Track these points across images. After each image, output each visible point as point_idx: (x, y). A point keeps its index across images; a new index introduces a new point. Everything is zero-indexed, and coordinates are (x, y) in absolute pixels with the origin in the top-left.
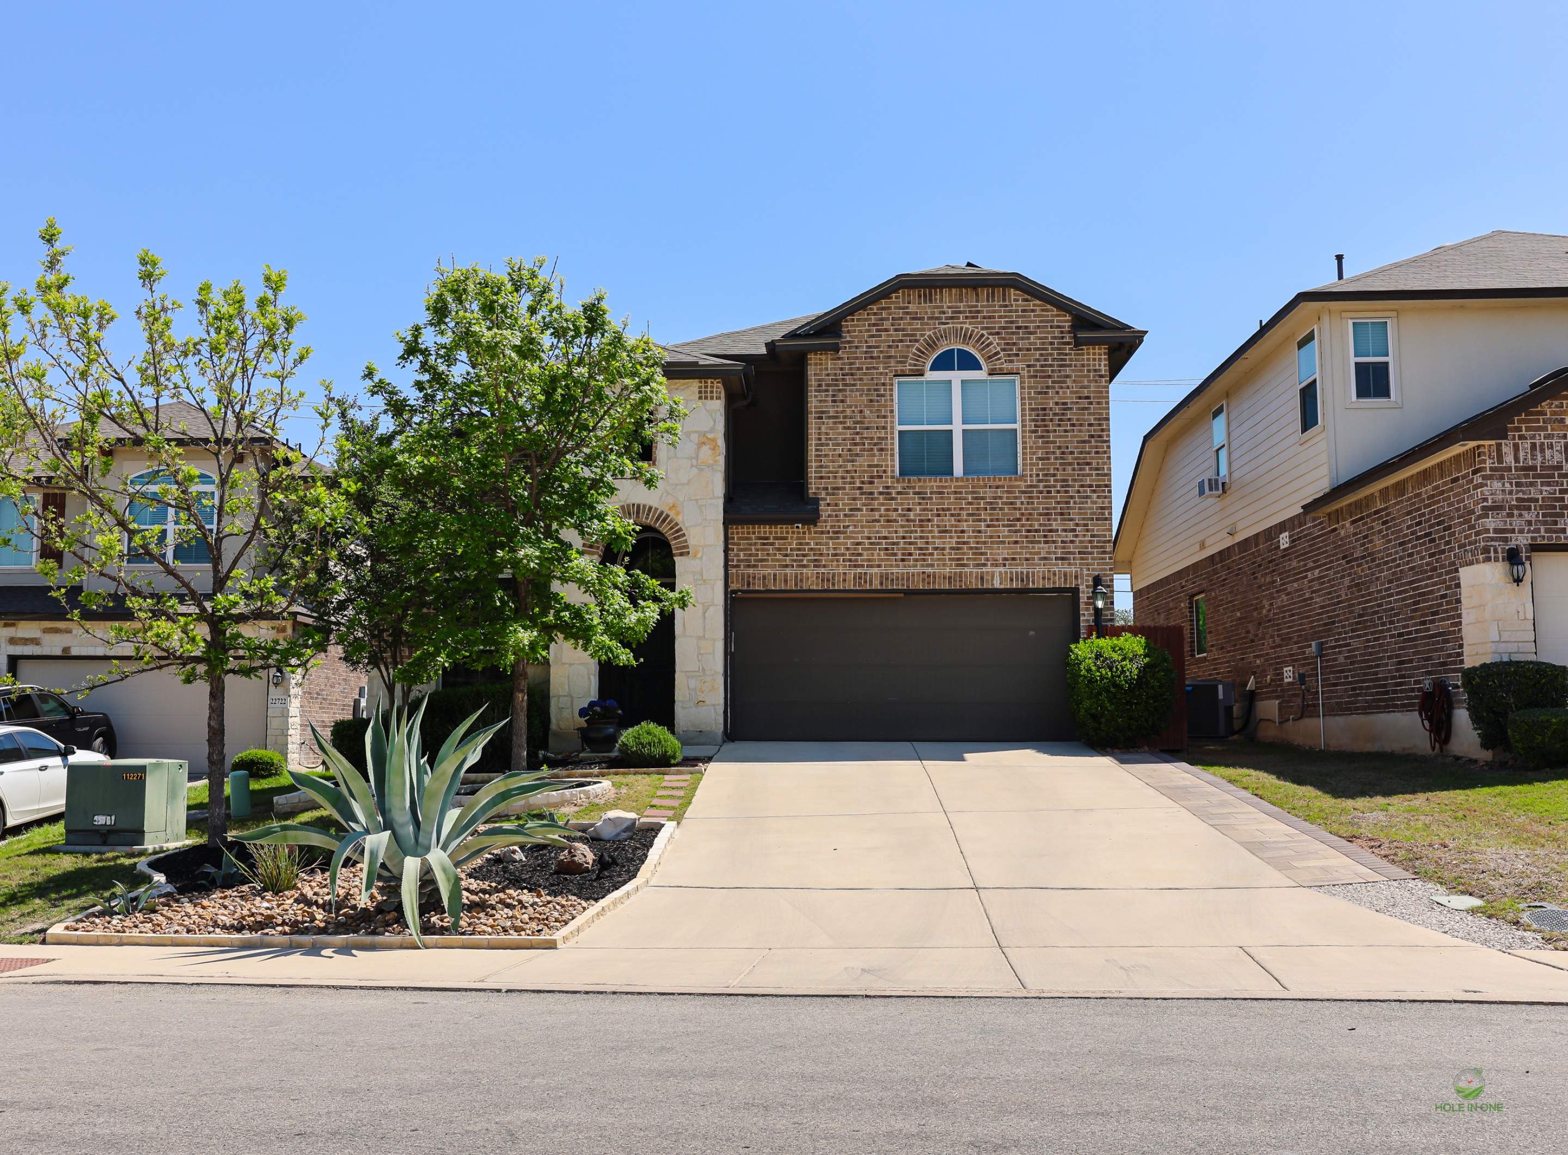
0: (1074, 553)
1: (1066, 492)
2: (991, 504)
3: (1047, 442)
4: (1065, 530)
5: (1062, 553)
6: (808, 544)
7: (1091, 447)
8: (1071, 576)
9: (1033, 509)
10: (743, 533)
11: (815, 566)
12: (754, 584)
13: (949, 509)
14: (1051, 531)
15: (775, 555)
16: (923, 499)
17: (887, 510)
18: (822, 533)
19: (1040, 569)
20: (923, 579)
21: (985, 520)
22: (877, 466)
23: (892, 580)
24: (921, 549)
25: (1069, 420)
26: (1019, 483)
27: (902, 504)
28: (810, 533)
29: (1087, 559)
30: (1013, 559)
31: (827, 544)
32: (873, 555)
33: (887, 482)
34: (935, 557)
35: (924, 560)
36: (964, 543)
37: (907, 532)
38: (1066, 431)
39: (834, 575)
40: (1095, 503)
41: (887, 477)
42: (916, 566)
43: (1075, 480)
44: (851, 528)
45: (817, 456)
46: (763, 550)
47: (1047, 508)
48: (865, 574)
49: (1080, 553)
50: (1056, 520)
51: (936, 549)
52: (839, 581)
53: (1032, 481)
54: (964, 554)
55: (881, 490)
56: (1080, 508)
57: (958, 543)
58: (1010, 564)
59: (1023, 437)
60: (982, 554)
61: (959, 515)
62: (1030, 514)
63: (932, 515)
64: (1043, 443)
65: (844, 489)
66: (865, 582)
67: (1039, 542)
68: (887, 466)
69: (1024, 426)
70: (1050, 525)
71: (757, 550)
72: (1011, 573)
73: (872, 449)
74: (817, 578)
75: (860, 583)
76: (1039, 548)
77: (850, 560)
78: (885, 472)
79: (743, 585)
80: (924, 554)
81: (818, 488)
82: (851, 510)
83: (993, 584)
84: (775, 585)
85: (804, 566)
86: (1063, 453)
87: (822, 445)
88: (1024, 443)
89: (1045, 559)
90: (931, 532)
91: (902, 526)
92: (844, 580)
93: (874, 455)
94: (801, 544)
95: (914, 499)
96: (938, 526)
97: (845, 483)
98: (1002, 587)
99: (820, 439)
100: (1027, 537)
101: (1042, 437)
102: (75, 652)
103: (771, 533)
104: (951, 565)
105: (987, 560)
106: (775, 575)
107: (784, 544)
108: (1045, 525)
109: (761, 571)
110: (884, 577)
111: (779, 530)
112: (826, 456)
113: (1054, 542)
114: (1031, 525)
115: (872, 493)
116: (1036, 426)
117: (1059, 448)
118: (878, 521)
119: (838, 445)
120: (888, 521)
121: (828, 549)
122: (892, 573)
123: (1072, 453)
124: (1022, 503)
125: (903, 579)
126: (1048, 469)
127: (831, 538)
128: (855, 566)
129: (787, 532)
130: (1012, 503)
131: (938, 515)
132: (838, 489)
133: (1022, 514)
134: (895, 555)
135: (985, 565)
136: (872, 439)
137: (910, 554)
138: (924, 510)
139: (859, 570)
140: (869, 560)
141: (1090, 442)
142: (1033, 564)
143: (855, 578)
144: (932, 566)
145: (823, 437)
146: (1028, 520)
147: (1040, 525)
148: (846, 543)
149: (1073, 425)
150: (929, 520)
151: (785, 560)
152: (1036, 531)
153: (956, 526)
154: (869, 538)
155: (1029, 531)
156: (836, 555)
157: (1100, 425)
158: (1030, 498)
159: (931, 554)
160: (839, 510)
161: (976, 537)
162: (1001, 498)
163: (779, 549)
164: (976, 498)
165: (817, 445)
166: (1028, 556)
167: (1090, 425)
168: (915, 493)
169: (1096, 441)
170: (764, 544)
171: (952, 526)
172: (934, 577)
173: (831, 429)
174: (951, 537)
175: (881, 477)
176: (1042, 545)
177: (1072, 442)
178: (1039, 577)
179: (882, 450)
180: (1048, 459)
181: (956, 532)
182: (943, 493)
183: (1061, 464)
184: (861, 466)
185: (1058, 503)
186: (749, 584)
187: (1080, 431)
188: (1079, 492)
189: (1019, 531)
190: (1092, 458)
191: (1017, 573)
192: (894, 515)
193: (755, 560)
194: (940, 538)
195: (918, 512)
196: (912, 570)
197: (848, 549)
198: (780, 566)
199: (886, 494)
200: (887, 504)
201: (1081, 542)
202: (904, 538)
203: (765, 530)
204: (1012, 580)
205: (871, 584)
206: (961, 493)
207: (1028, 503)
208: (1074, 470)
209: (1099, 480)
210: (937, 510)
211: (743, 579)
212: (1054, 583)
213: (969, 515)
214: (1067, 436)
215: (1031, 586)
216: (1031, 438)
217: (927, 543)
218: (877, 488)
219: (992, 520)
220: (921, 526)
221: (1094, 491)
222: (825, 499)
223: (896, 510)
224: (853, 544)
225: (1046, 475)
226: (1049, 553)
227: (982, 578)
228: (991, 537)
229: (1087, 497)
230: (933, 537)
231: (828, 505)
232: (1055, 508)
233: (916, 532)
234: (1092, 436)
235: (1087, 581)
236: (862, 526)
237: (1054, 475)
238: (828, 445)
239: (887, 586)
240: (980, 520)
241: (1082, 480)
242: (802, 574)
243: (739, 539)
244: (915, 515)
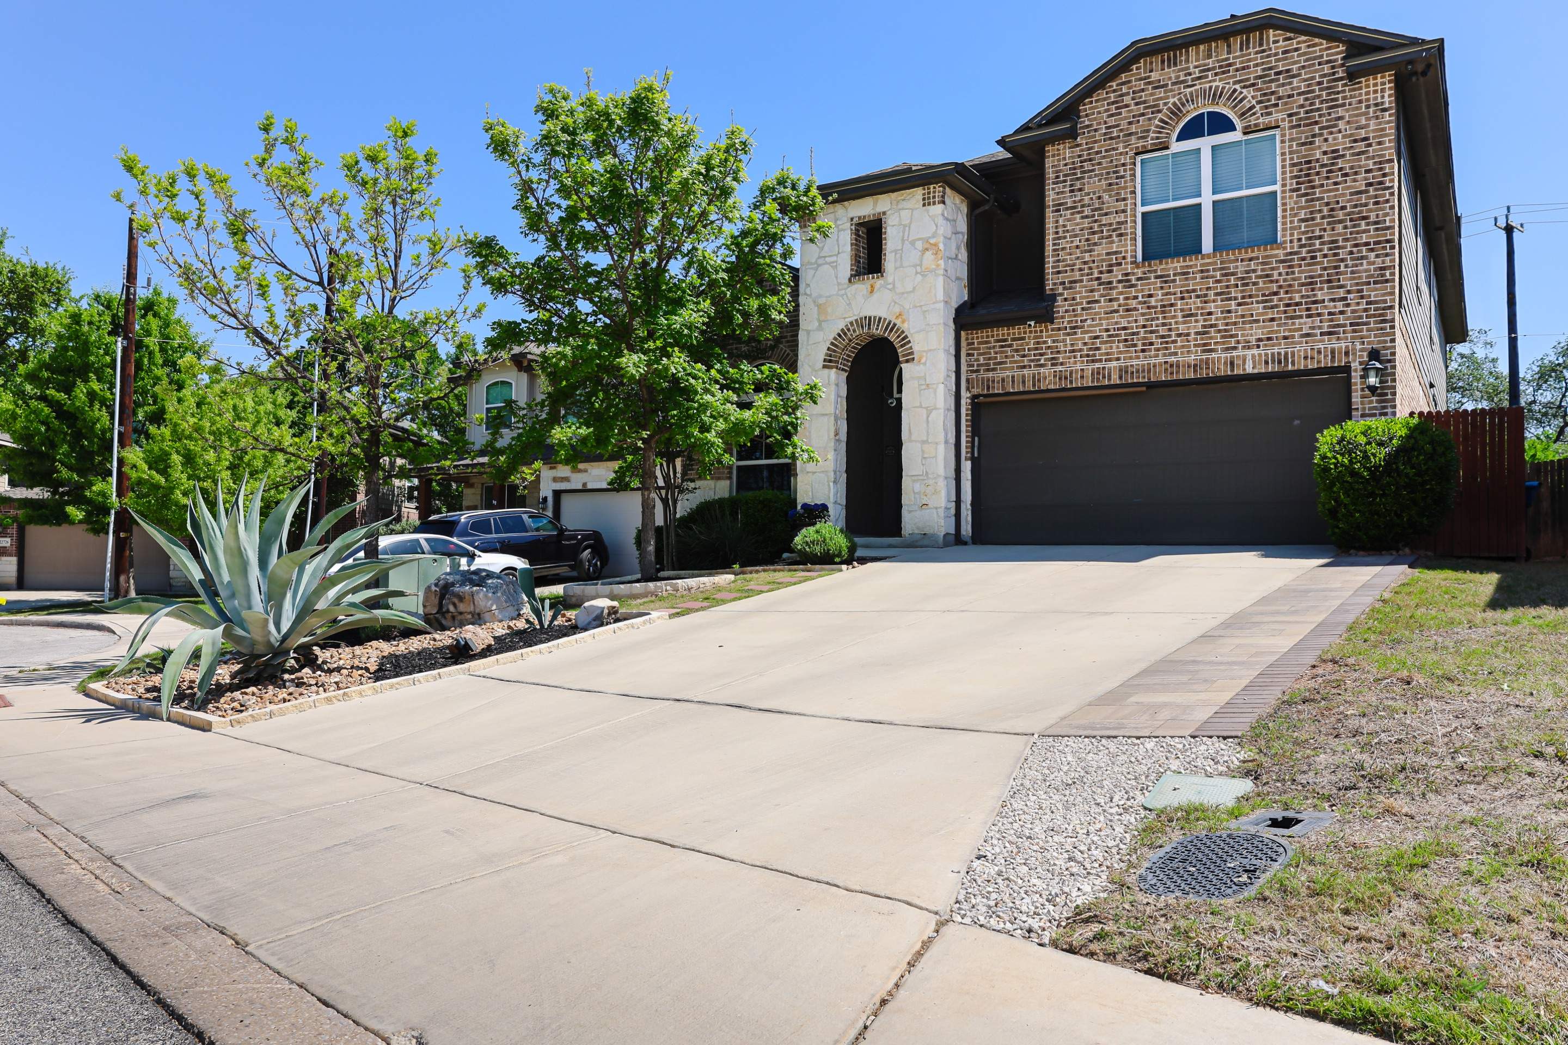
0: (1344, 325)
1: (1336, 255)
2: (1243, 279)
3: (1312, 200)
4: (1333, 300)
5: (1329, 326)
6: (1045, 342)
7: (1369, 198)
8: (1340, 353)
9: (1294, 279)
10: (982, 337)
11: (1053, 365)
12: (993, 387)
13: (1194, 291)
14: (1315, 302)
15: (1013, 356)
16: (1166, 282)
17: (1127, 299)
18: (1059, 329)
19: (1301, 348)
20: (1166, 370)
21: (1236, 298)
22: (1116, 253)
23: (1132, 373)
24: (1163, 337)
25: (1341, 169)
26: (1276, 252)
27: (1142, 290)
28: (1047, 331)
29: (1361, 331)
30: (1269, 339)
31: (1064, 341)
32: (1111, 347)
33: (1127, 269)
34: (1179, 344)
35: (1166, 349)
36: (1211, 326)
37: (1147, 320)
38: (1336, 183)
39: (1071, 373)
40: (1374, 263)
41: (1126, 263)
42: (1157, 356)
43: (1346, 240)
44: (1089, 322)
45: (1054, 250)
46: (1002, 352)
47: (1311, 277)
48: (1104, 368)
49: (1351, 324)
50: (1321, 289)
51: (1179, 335)
52: (1076, 379)
53: (1292, 247)
54: (1211, 338)
55: (1120, 278)
56: (1352, 272)
57: (1204, 326)
58: (1266, 345)
59: (1283, 198)
60: (1232, 336)
61: (1206, 295)
62: (1290, 286)
63: (1175, 299)
64: (1307, 201)
65: (1081, 281)
66: (1104, 377)
67: (1301, 317)
68: (1126, 251)
69: (1284, 185)
70: (1315, 295)
71: (996, 353)
72: (1266, 355)
73: (1111, 236)
74: (1055, 376)
75: (1098, 379)
76: (1300, 324)
77: (1088, 356)
78: (1124, 258)
79: (983, 390)
80: (1167, 343)
81: (1055, 284)
82: (1089, 303)
83: (1244, 369)
84: (1013, 387)
85: (1042, 366)
86: (1332, 210)
87: (1059, 238)
88: (1284, 204)
89: (1308, 335)
90: (1174, 317)
91: (1143, 314)
92: (1082, 377)
93: (1112, 242)
94: (1038, 343)
95: (1155, 283)
96: (1182, 310)
97: (1082, 275)
98: (1256, 371)
99: (1057, 233)
100: (1285, 312)
101: (1306, 194)
102: (590, 486)
103: (1009, 334)
104: (1196, 352)
105: (1238, 342)
106: (1013, 377)
107: (1022, 345)
108: (1308, 297)
109: (999, 375)
110: (1123, 371)
111: (1016, 331)
112: (1063, 249)
113: (1319, 315)
114: (1290, 299)
115: (1110, 283)
116: (1298, 183)
117: (1327, 204)
118: (1117, 311)
119: (1076, 236)
120: (1128, 310)
121: (1065, 346)
122: (1132, 366)
123: (1343, 208)
124: (1280, 274)
125: (1143, 371)
126: (1313, 232)
127: (1068, 334)
128: (1093, 361)
129: (1025, 333)
130: (1267, 276)
131: (1182, 298)
132: (1075, 282)
133: (1280, 287)
134: (1135, 345)
135: (1235, 348)
136: (1111, 224)
137: (1151, 344)
138: (1167, 294)
139: (1097, 365)
140: (1107, 354)
141: (1366, 192)
142: (1293, 343)
143: (1093, 374)
144: (1176, 354)
145: (1060, 230)
146: (1287, 292)
147: (1302, 297)
148: (1084, 338)
149: (1346, 175)
150: (1172, 305)
151: (1023, 361)
152: (1297, 304)
153: (1202, 308)
154: (1107, 330)
155: (1288, 305)
156: (1073, 351)
157: (1381, 169)
158: (1290, 267)
159: (1175, 342)
160: (1077, 304)
161: (1225, 318)
162: (1254, 271)
163: (1017, 351)
164: (1226, 275)
165: (1054, 239)
166: (1287, 334)
167: (1368, 171)
168: (1156, 277)
169: (1376, 190)
170: (1002, 347)
171: (1198, 308)
172: (1178, 366)
173: (1069, 220)
174: (1196, 321)
175: (1120, 264)
176: (1304, 320)
177: (1343, 195)
178: (1299, 356)
179: (1121, 235)
180: (1313, 219)
181: (1202, 314)
182: (1188, 273)
183: (1329, 223)
184: (1099, 255)
185: (1325, 269)
186: (988, 388)
187: (1355, 181)
188: (1351, 253)
189: (1277, 306)
190: (1370, 210)
191: (1273, 354)
192: (1133, 303)
193: (995, 364)
194: (1184, 323)
195: (1160, 297)
196: (1153, 361)
197: (1085, 344)
198: (1018, 367)
199: (1126, 281)
200: (1126, 293)
201: (1353, 311)
202: (1144, 326)
203: (1002, 332)
204: (1267, 363)
205: (1109, 379)
206: (1208, 271)
207: (1287, 274)
208: (1345, 227)
209: (1378, 236)
210: (1181, 292)
211: (983, 383)
212: (1319, 362)
213: (1216, 294)
214: (1337, 190)
215: (1290, 367)
216: (1291, 197)
217: (1170, 330)
218: (1116, 276)
219: (1243, 297)
220: (1163, 312)
221: (1372, 250)
222: (1061, 294)
223: (1136, 298)
224: (1091, 338)
225: (1310, 238)
226: (1313, 328)
227: (1232, 363)
228: (1243, 316)
229: (1362, 258)
230: (1176, 323)
231: (1066, 300)
232: (1320, 276)
233: (1158, 319)
234: (1371, 184)
235: (1361, 356)
236: (1100, 319)
237: (1320, 237)
238: (1065, 237)
239: (1126, 380)
240: (1230, 299)
241: (1355, 239)
242: (1039, 374)
243: (979, 343)
244: (1157, 301)
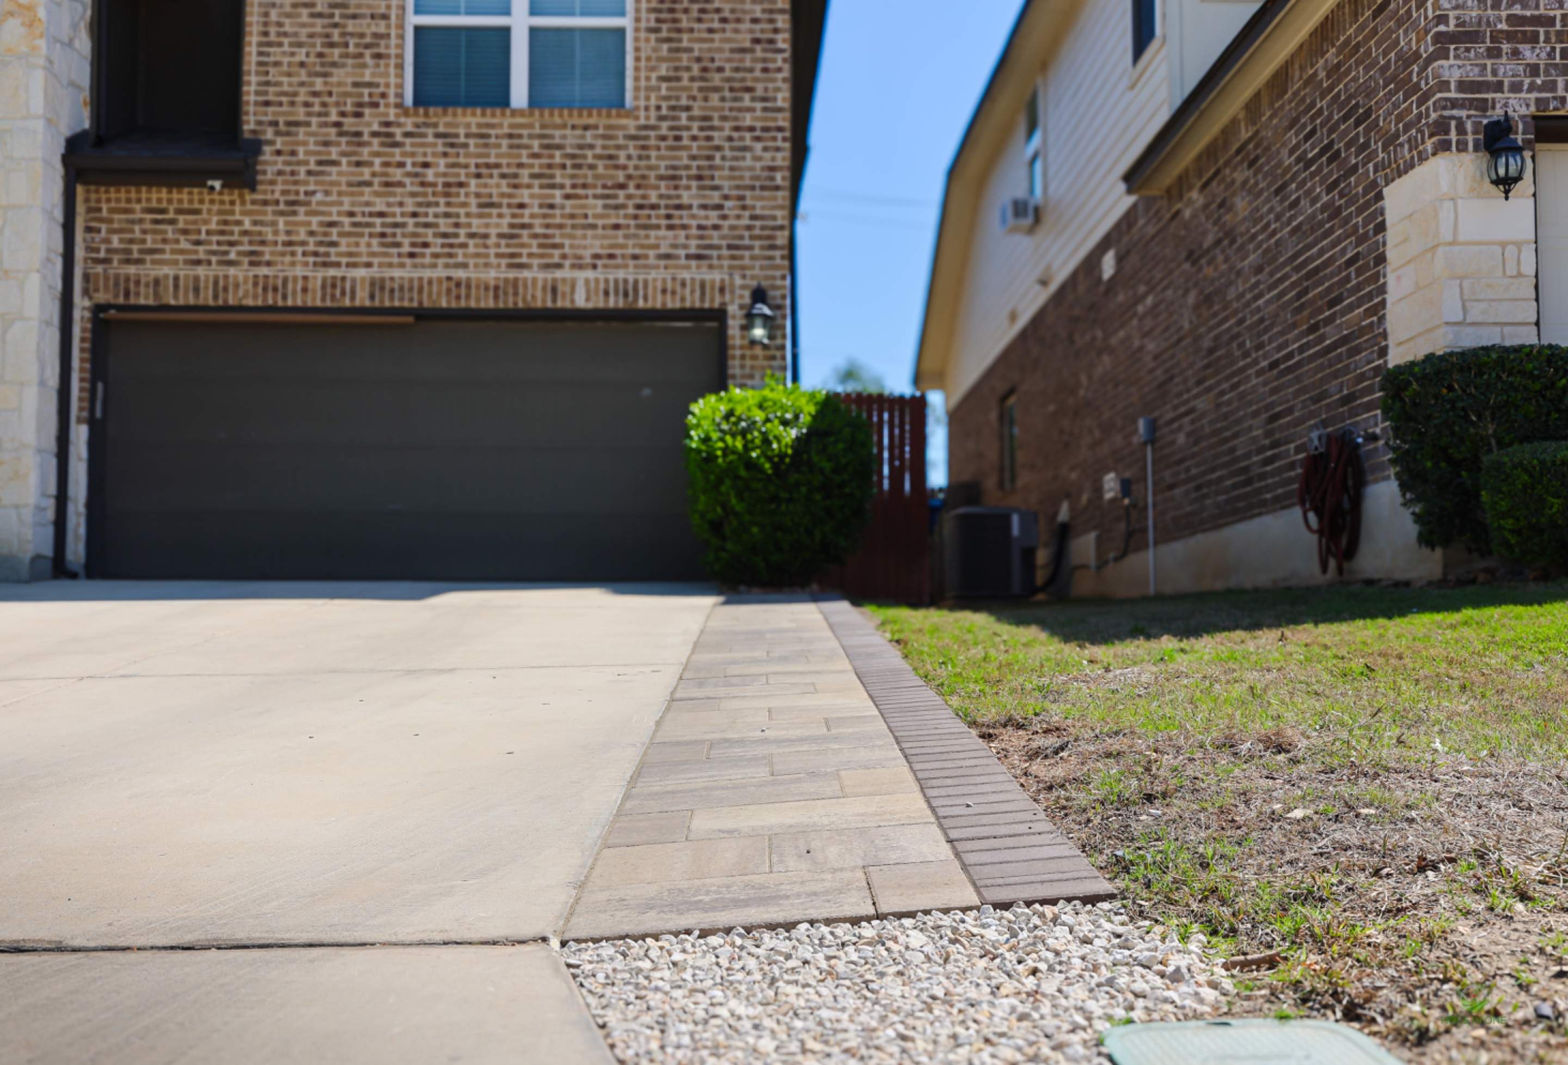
0: (718, 247)
1: (709, 138)
2: (573, 156)
3: (678, 50)
4: (704, 207)
5: (699, 247)
6: (239, 223)
7: (755, 60)
8: (712, 288)
9: (650, 168)
10: (118, 200)
11: (252, 264)
12: (137, 294)
13: (497, 166)
14: (679, 207)
15: (177, 241)
16: (452, 145)
17: (386, 164)
18: (265, 203)
19: (657, 275)
20: (449, 291)
21: (562, 187)
22: (369, 85)
23: (392, 291)
24: (445, 235)
25: (718, 10)
26: (623, 121)
27: (413, 155)
28: (243, 203)
29: (742, 258)
30: (611, 256)
31: (274, 224)
32: (357, 244)
33: (387, 115)
34: (471, 250)
35: (450, 255)
36: (523, 226)
37: (420, 205)
38: (711, 31)
39: (285, 280)
40: (759, 159)
41: (387, 105)
42: (434, 266)
43: (724, 118)
44: (319, 197)
45: (260, 64)
46: (155, 232)
47: (674, 168)
48: (343, 279)
49: (730, 247)
50: (688, 188)
51: (472, 236)
52: (294, 292)
53: (647, 118)
54: (523, 245)
55: (376, 127)
56: (732, 169)
57: (512, 226)
58: (605, 266)
59: (636, 39)
60: (555, 246)
61: (516, 176)
62: (644, 177)
63: (467, 175)
64: (670, 50)
65: (308, 124)
66: (343, 293)
67: (658, 227)
68: (387, 85)
69: (638, 20)
70: (679, 197)
71: (144, 232)
72: (607, 281)
73: (361, 55)
74: (255, 284)
75: (333, 297)
76: (657, 238)
77: (316, 254)
78: (383, 95)
79: (116, 296)
80: (451, 246)
81: (259, 123)
82: (320, 163)
83: (573, 301)
84: (176, 296)
85: (231, 263)
86: (705, 70)
87: (269, 44)
88: (637, 49)
89: (667, 256)
90: (464, 205)
91: (413, 195)
92: (305, 290)
93: (364, 66)
94: (226, 223)
95: (435, 145)
96: (478, 195)
97: (309, 114)
98: (590, 305)
99: (266, 34)
100: (636, 217)
101: (669, 40)
103: (170, 201)
104: (499, 266)
105: (564, 257)
106: (176, 278)
107: (195, 222)
108: (669, 197)
109: (150, 271)
110: (377, 285)
111: (183, 196)
112: (277, 64)
113: (684, 227)
114: (644, 197)
115: (358, 134)
116: (658, 20)
117: (699, 60)
118: (369, 184)
119: (300, 45)
120: (387, 184)
121: (276, 233)
122: (392, 279)
123: (720, 70)
124: (629, 157)
125: (411, 289)
126: (678, 98)
127: (282, 213)
128: (325, 265)
129: (201, 201)
130: (611, 157)
131: (478, 176)
132: (297, 124)
133: (629, 177)
134: (398, 245)
135: (559, 266)
136: (362, 35)
137: (426, 245)
138: (454, 165)
139: (332, 272)
140: (350, 254)
141: (751, 51)
142: (646, 266)
143: (324, 287)
144: (465, 266)
145: (273, 30)
146: (638, 187)
147: (661, 196)
148: (309, 223)
149: (724, 20)
150: (461, 185)
151: (196, 252)
152: (654, 207)
153: (510, 196)
154: (351, 214)
155: (640, 207)
156: (290, 243)
157: (772, 21)
158: (644, 148)
159: (464, 246)
160: (299, 163)
161: (545, 216)
162: (591, 147)
163: (185, 232)
164: (548, 147)
165: (260, 44)
166: (637, 251)
167: (755, 21)
168: (437, 135)
169: (764, 50)
170: (156, 222)
171: (503, 195)
172: (468, 286)
173: (288, 15)
174: (500, 216)
175: (375, 105)
176: (663, 232)
177: (720, 50)
178: (655, 289)
179: (378, 56)
180: (678, 79)
181: (509, 206)
182: (487, 136)
183: (701, 89)
184: (339, 84)
185: (693, 158)
186: (127, 294)
187: (736, 31)
188: (730, 139)
189: (623, 206)
190: (756, 80)
191: (616, 281)
192: (397, 174)
193: (141, 251)
194: (480, 216)
195: (442, 169)
196: (427, 274)
197: (312, 233)
198: (187, 262)
199: (386, 136)
200: (385, 154)
201: (732, 228)
202: (414, 215)
203: (158, 196)
204: (606, 293)
205: (353, 297)
206: (520, 136)
207: (640, 158)
208: (723, 99)
209: (766, 119)
210: (477, 166)
211: (117, 284)
212: (683, 299)
213: (533, 176)
214: (712, 40)
215: (641, 304)
216: (647, 40)
217: (457, 225)
218: (369, 124)
219: (574, 186)
220: (447, 195)
221: (758, 139)
222: (271, 143)
223: (401, 165)
224: (322, 224)
225: (673, 108)
226: (675, 246)
227: (554, 290)
228: (572, 216)
229: (745, 149)
230: (468, 215)
231: (279, 153)
232: (687, 167)
233: (437, 204)
234: (757, 41)
235: (741, 297)
236: (340, 194)
237: (688, 108)
238: (280, 44)
239: (382, 301)
240: (553, 186)
241: (736, 119)
242: (226, 277)
243: (111, 211)
244: (437, 175)
